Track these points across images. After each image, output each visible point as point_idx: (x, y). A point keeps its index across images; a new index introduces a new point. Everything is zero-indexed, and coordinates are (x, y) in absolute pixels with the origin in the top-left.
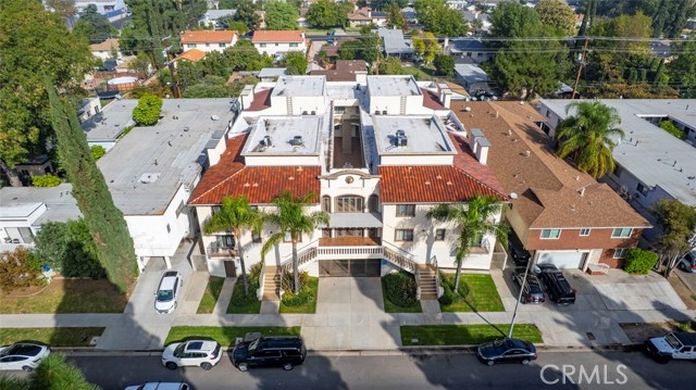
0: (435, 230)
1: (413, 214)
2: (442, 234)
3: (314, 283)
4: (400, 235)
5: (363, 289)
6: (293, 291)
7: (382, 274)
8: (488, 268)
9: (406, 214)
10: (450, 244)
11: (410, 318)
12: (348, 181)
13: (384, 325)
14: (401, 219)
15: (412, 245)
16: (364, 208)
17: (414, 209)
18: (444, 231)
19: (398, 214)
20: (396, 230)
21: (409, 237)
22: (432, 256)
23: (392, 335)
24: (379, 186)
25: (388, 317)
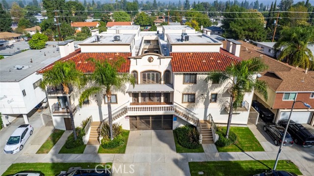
0: (210, 94)
1: (195, 82)
2: (215, 98)
3: (127, 133)
4: (186, 97)
5: (160, 138)
6: (109, 138)
7: (174, 128)
8: (246, 123)
9: (190, 82)
10: (221, 105)
11: (195, 157)
12: (150, 60)
13: (176, 162)
14: (186, 86)
15: (194, 106)
16: (161, 80)
17: (196, 77)
18: (216, 95)
19: (184, 82)
20: (183, 94)
21: (192, 99)
22: (208, 114)
23: (182, 169)
24: (171, 64)
25: (179, 156)
